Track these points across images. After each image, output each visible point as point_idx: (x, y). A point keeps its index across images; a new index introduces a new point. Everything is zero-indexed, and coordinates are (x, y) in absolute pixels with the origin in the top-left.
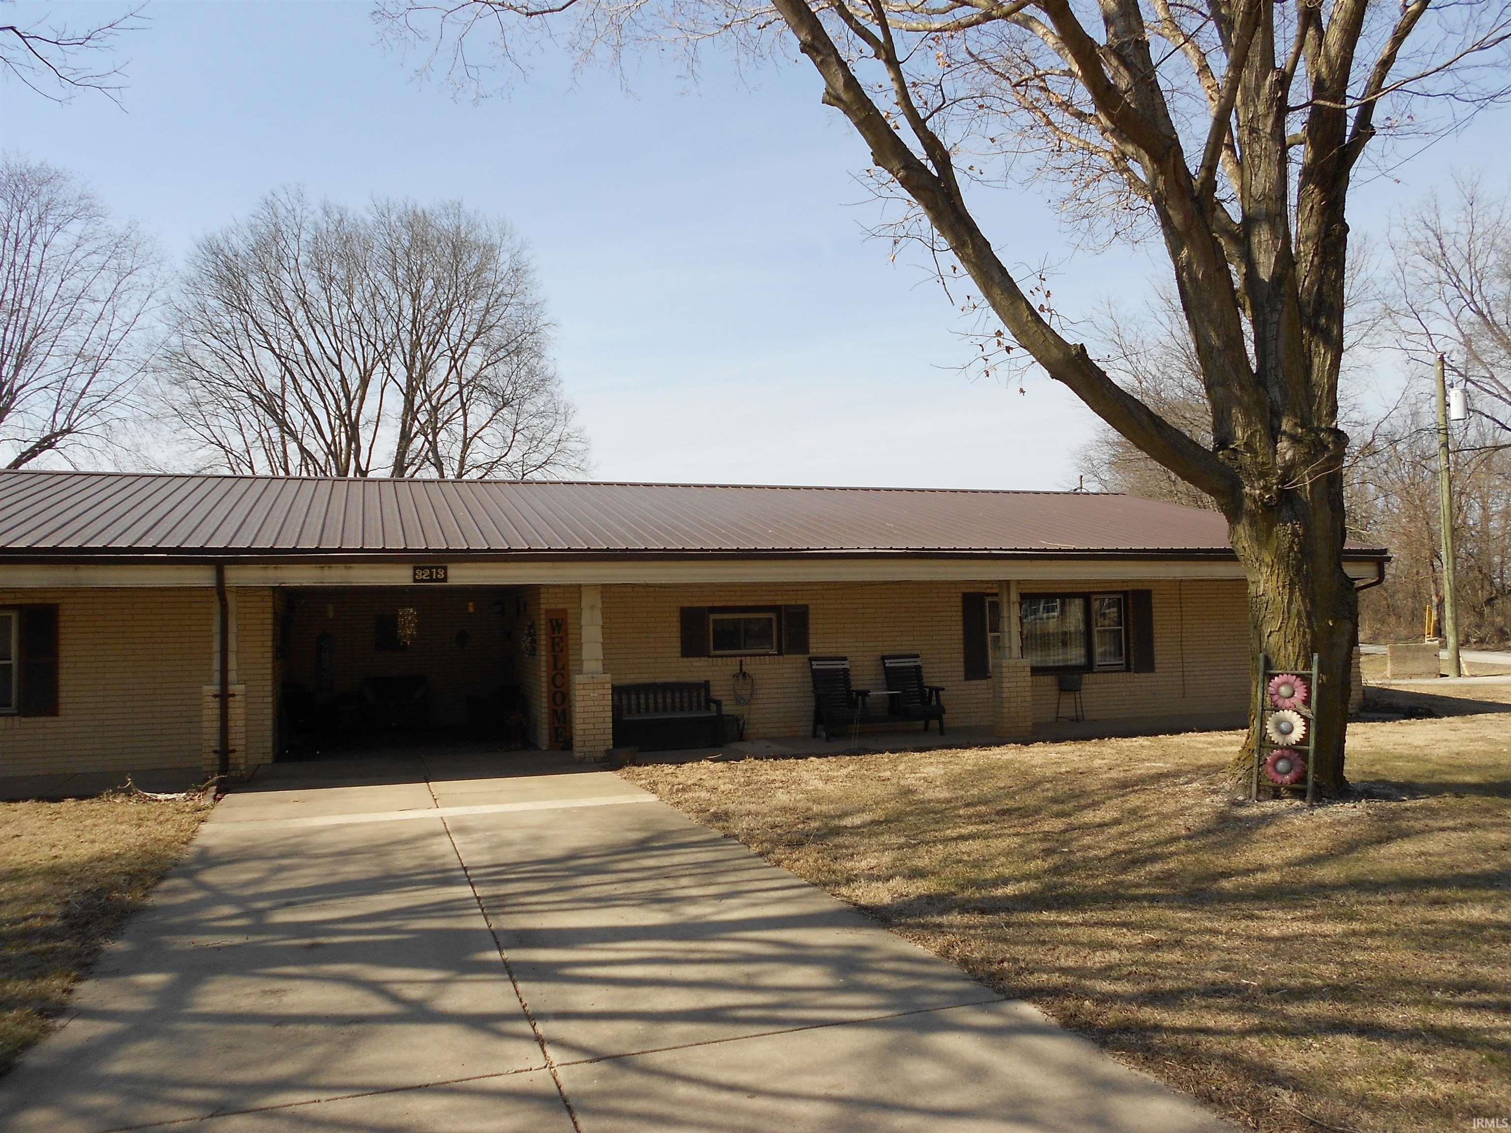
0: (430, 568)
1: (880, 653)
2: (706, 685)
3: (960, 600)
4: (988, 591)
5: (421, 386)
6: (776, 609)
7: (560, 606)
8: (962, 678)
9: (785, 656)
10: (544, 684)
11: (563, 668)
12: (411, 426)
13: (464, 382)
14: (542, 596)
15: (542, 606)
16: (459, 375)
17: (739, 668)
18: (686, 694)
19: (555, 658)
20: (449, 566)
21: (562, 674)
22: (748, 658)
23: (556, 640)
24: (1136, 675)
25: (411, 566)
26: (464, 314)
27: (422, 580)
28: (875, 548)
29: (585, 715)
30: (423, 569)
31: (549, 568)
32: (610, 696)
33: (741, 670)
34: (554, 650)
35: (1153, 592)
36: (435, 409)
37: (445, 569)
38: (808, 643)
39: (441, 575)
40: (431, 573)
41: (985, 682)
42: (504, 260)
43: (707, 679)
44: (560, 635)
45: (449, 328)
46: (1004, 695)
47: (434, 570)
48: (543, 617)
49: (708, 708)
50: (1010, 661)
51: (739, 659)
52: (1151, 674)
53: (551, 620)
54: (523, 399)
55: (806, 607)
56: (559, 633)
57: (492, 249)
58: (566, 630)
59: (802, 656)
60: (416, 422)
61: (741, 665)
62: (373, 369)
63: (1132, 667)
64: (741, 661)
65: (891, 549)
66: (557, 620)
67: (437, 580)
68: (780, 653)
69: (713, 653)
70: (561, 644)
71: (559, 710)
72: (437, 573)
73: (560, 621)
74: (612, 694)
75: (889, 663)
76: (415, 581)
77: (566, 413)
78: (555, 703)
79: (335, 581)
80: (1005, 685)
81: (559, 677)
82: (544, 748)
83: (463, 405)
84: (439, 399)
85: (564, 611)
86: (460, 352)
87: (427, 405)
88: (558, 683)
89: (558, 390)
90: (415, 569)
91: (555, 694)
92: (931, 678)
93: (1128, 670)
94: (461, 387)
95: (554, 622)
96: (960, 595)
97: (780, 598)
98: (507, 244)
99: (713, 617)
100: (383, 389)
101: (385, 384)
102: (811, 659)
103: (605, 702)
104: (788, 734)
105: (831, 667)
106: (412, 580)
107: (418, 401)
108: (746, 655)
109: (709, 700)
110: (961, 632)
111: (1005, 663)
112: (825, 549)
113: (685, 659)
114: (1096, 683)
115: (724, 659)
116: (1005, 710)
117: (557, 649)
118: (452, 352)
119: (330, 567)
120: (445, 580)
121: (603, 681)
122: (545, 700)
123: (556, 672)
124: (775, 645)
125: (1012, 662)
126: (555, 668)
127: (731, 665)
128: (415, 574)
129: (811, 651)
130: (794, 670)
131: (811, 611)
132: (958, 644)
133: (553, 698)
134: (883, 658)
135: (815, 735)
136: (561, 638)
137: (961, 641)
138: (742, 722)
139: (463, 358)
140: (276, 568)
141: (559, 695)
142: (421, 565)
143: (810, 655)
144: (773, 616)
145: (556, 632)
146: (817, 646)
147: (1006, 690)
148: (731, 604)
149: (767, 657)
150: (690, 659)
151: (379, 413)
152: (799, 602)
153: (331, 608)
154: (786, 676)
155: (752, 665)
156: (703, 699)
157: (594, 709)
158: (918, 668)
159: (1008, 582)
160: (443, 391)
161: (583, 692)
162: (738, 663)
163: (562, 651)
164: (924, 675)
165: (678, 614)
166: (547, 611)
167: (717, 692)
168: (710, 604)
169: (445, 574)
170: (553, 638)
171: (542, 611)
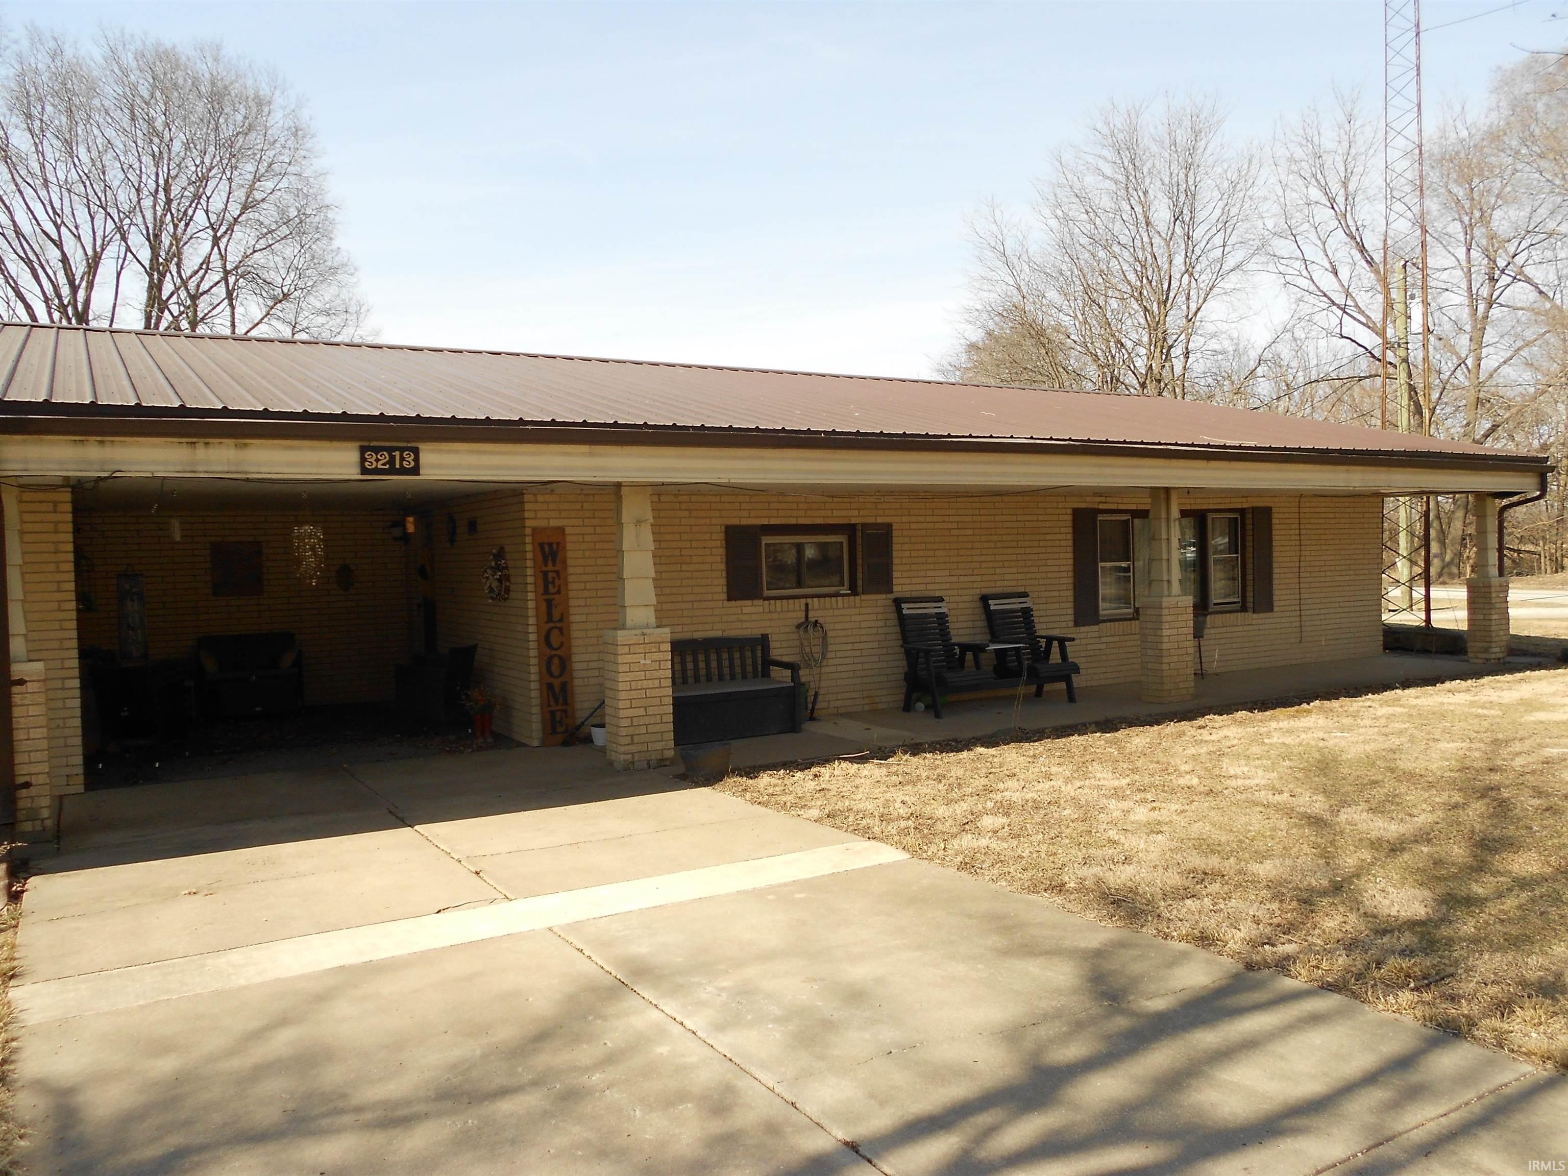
0: (390, 450)
1: (978, 591)
2: (764, 641)
3: (1070, 518)
4: (1101, 506)
5: (174, 269)
6: (849, 529)
7: (554, 523)
8: (1071, 624)
9: (863, 597)
10: (533, 645)
11: (561, 620)
12: (159, 319)
13: (229, 267)
14: (527, 506)
15: (528, 523)
16: (223, 258)
17: (803, 614)
18: (737, 655)
19: (549, 604)
20: (422, 447)
21: (561, 629)
22: (816, 600)
23: (551, 575)
24: (1255, 616)
25: (356, 445)
26: (230, 180)
27: (377, 471)
28: (1032, 438)
29: (634, 694)
30: (376, 450)
31: (584, 454)
32: (669, 664)
33: (807, 617)
34: (546, 591)
35: (1274, 510)
36: (194, 298)
37: (416, 451)
38: (892, 578)
39: (409, 463)
40: (393, 458)
41: (1096, 628)
42: (277, 120)
43: (763, 631)
44: (556, 568)
45: (208, 198)
46: (1165, 646)
47: (397, 454)
48: (528, 539)
49: (766, 674)
50: (1171, 599)
51: (803, 601)
52: (1269, 615)
53: (541, 545)
54: (308, 291)
55: (889, 526)
56: (554, 565)
57: (260, 103)
58: (564, 562)
59: (884, 596)
60: (166, 312)
61: (807, 610)
62: (103, 250)
63: (1250, 605)
64: (807, 605)
65: (1051, 439)
66: (550, 545)
67: (403, 471)
68: (854, 592)
69: (767, 593)
70: (557, 582)
71: (557, 683)
72: (402, 459)
73: (555, 546)
74: (672, 660)
75: (994, 605)
76: (364, 471)
77: (358, 313)
78: (551, 674)
79: (219, 468)
80: (1166, 632)
81: (556, 632)
82: (536, 743)
83: (229, 295)
84: (198, 286)
85: (561, 530)
86: (223, 229)
87: (183, 294)
88: (555, 643)
89: (353, 280)
90: (363, 450)
91: (550, 659)
92: (1044, 627)
93: (1244, 609)
94: (227, 273)
95: (547, 548)
96: (1070, 511)
97: (856, 513)
98: (278, 100)
99: (766, 540)
100: (119, 274)
101: (122, 268)
102: (898, 602)
103: (661, 673)
104: (866, 708)
105: (920, 611)
106: (357, 470)
107: (168, 288)
108: (813, 596)
109: (768, 663)
110: (1071, 562)
111: (1166, 601)
112: (970, 436)
113: (733, 603)
114: (1213, 627)
115: (785, 601)
116: (1165, 667)
117: (552, 589)
118: (213, 229)
119: (207, 444)
120: (416, 470)
121: (660, 640)
122: (534, 669)
123: (551, 625)
124: (846, 578)
125: (1172, 601)
126: (550, 619)
127: (794, 611)
128: (363, 460)
129: (895, 588)
130: (874, 617)
131: (895, 533)
132: (1067, 580)
133: (547, 664)
134: (985, 599)
135: (908, 707)
136: (557, 572)
137: (1071, 574)
138: (812, 693)
139: (227, 236)
140: (101, 442)
141: (556, 661)
142: (373, 444)
143: (893, 596)
144: (842, 539)
145: (550, 563)
146: (902, 585)
147: (1165, 639)
148: (793, 521)
149: (840, 599)
150: (739, 603)
151: (115, 304)
152: (880, 520)
153: (176, 524)
154: (864, 625)
155: (820, 610)
156: (759, 661)
157: (645, 684)
158: (1027, 613)
159: (1167, 490)
160: (203, 278)
161: (629, 659)
162: (803, 607)
163: (559, 592)
164: (1036, 620)
165: (722, 536)
166: (534, 529)
167: (779, 651)
168: (765, 522)
169: (417, 460)
170: (545, 574)
171: (528, 531)
